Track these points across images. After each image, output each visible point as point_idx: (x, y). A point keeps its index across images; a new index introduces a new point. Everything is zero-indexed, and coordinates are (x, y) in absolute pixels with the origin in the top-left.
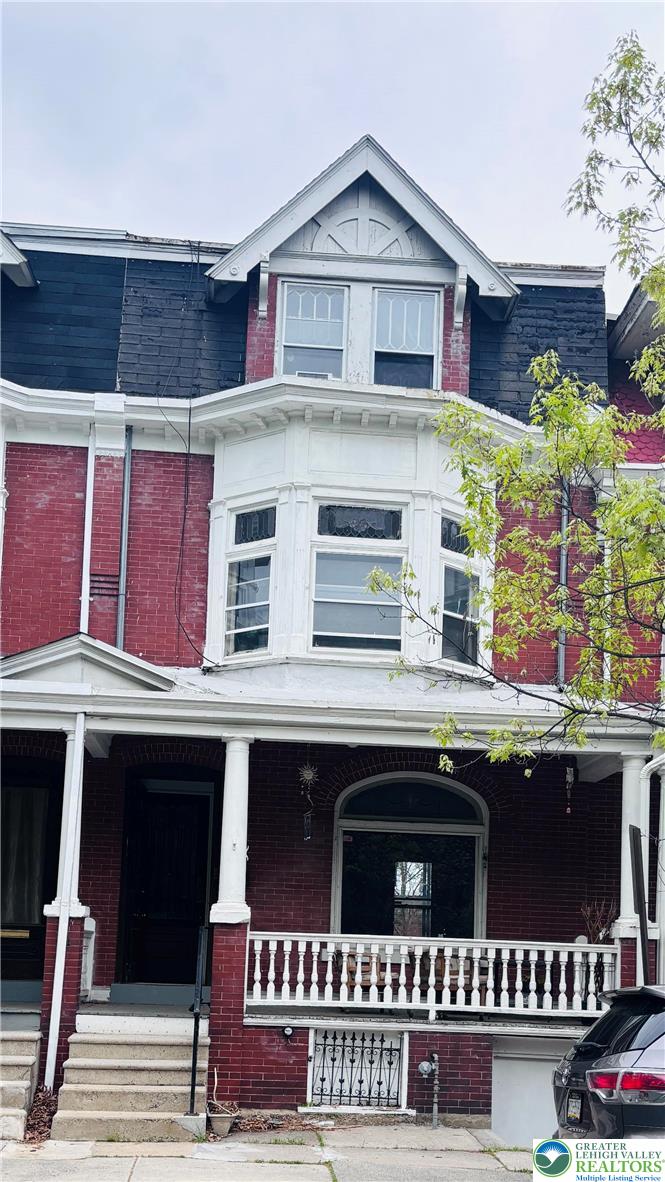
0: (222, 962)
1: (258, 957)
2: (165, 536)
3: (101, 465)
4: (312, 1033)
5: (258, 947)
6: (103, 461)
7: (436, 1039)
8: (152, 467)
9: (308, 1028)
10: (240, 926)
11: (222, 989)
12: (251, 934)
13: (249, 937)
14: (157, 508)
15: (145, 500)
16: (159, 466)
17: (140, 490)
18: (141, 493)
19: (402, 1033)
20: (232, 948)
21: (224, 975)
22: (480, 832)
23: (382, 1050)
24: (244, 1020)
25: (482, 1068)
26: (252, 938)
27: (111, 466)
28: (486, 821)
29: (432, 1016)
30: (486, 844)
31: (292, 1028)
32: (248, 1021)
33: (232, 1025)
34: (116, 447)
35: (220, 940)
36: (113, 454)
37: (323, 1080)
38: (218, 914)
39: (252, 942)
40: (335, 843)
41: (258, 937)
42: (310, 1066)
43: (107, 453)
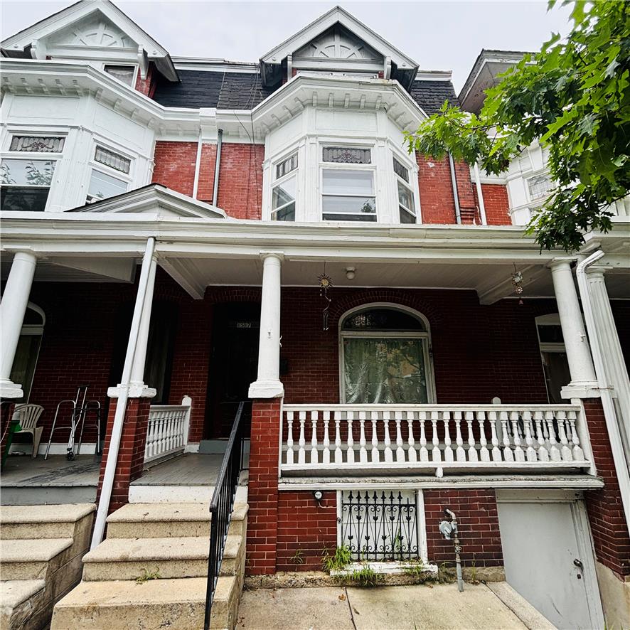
0: (259, 432)
1: (290, 426)
2: (239, 182)
3: (205, 148)
4: (339, 495)
5: (290, 417)
6: (206, 146)
7: (447, 495)
8: (233, 151)
9: (336, 491)
10: (275, 400)
11: (259, 458)
12: (284, 407)
13: (282, 410)
14: (235, 169)
15: (228, 166)
16: (236, 150)
17: (226, 161)
18: (226, 163)
19: (416, 491)
20: (267, 420)
21: (261, 445)
22: (425, 336)
23: (400, 506)
24: (279, 486)
25: (489, 521)
26: (285, 410)
27: (209, 148)
28: (429, 330)
29: (440, 473)
30: (430, 343)
31: (322, 492)
32: (281, 487)
33: (268, 492)
34: (213, 139)
35: (258, 413)
36: (211, 142)
37: (351, 538)
38: (256, 390)
39: (285, 413)
40: (340, 345)
41: (290, 409)
42: (339, 526)
43: (208, 142)
